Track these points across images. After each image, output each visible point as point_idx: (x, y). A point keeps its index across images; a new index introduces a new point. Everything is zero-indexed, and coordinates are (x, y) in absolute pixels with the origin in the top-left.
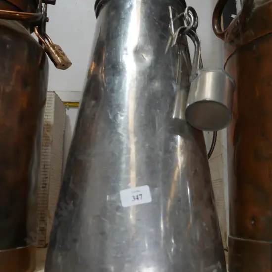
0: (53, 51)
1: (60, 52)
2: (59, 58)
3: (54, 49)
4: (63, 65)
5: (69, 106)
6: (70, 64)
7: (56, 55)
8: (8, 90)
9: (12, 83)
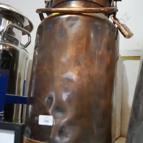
0: (123, 28)
1: (127, 28)
2: (126, 32)
3: (123, 27)
4: (129, 36)
5: (125, 59)
6: (133, 34)
7: (125, 31)
8: (100, 53)
9: (102, 49)
